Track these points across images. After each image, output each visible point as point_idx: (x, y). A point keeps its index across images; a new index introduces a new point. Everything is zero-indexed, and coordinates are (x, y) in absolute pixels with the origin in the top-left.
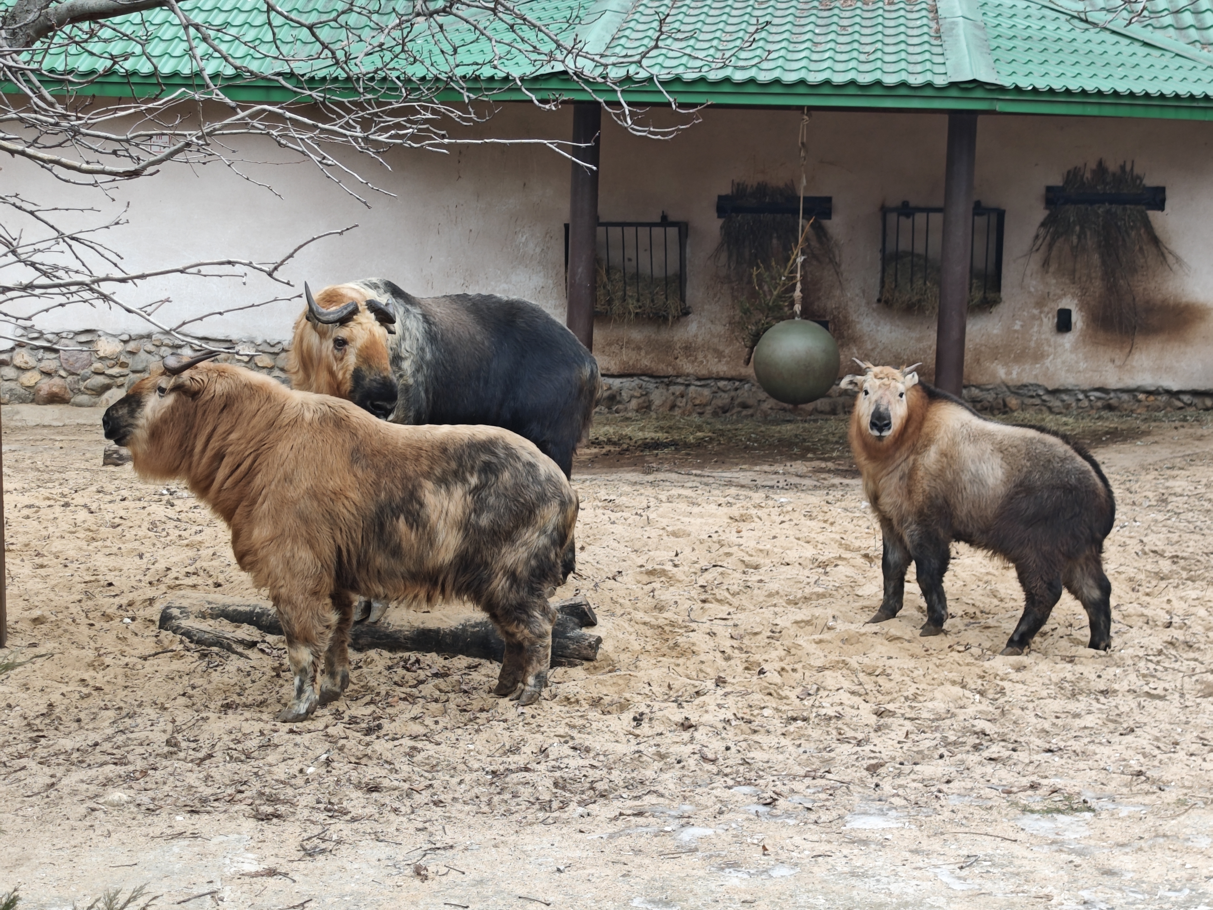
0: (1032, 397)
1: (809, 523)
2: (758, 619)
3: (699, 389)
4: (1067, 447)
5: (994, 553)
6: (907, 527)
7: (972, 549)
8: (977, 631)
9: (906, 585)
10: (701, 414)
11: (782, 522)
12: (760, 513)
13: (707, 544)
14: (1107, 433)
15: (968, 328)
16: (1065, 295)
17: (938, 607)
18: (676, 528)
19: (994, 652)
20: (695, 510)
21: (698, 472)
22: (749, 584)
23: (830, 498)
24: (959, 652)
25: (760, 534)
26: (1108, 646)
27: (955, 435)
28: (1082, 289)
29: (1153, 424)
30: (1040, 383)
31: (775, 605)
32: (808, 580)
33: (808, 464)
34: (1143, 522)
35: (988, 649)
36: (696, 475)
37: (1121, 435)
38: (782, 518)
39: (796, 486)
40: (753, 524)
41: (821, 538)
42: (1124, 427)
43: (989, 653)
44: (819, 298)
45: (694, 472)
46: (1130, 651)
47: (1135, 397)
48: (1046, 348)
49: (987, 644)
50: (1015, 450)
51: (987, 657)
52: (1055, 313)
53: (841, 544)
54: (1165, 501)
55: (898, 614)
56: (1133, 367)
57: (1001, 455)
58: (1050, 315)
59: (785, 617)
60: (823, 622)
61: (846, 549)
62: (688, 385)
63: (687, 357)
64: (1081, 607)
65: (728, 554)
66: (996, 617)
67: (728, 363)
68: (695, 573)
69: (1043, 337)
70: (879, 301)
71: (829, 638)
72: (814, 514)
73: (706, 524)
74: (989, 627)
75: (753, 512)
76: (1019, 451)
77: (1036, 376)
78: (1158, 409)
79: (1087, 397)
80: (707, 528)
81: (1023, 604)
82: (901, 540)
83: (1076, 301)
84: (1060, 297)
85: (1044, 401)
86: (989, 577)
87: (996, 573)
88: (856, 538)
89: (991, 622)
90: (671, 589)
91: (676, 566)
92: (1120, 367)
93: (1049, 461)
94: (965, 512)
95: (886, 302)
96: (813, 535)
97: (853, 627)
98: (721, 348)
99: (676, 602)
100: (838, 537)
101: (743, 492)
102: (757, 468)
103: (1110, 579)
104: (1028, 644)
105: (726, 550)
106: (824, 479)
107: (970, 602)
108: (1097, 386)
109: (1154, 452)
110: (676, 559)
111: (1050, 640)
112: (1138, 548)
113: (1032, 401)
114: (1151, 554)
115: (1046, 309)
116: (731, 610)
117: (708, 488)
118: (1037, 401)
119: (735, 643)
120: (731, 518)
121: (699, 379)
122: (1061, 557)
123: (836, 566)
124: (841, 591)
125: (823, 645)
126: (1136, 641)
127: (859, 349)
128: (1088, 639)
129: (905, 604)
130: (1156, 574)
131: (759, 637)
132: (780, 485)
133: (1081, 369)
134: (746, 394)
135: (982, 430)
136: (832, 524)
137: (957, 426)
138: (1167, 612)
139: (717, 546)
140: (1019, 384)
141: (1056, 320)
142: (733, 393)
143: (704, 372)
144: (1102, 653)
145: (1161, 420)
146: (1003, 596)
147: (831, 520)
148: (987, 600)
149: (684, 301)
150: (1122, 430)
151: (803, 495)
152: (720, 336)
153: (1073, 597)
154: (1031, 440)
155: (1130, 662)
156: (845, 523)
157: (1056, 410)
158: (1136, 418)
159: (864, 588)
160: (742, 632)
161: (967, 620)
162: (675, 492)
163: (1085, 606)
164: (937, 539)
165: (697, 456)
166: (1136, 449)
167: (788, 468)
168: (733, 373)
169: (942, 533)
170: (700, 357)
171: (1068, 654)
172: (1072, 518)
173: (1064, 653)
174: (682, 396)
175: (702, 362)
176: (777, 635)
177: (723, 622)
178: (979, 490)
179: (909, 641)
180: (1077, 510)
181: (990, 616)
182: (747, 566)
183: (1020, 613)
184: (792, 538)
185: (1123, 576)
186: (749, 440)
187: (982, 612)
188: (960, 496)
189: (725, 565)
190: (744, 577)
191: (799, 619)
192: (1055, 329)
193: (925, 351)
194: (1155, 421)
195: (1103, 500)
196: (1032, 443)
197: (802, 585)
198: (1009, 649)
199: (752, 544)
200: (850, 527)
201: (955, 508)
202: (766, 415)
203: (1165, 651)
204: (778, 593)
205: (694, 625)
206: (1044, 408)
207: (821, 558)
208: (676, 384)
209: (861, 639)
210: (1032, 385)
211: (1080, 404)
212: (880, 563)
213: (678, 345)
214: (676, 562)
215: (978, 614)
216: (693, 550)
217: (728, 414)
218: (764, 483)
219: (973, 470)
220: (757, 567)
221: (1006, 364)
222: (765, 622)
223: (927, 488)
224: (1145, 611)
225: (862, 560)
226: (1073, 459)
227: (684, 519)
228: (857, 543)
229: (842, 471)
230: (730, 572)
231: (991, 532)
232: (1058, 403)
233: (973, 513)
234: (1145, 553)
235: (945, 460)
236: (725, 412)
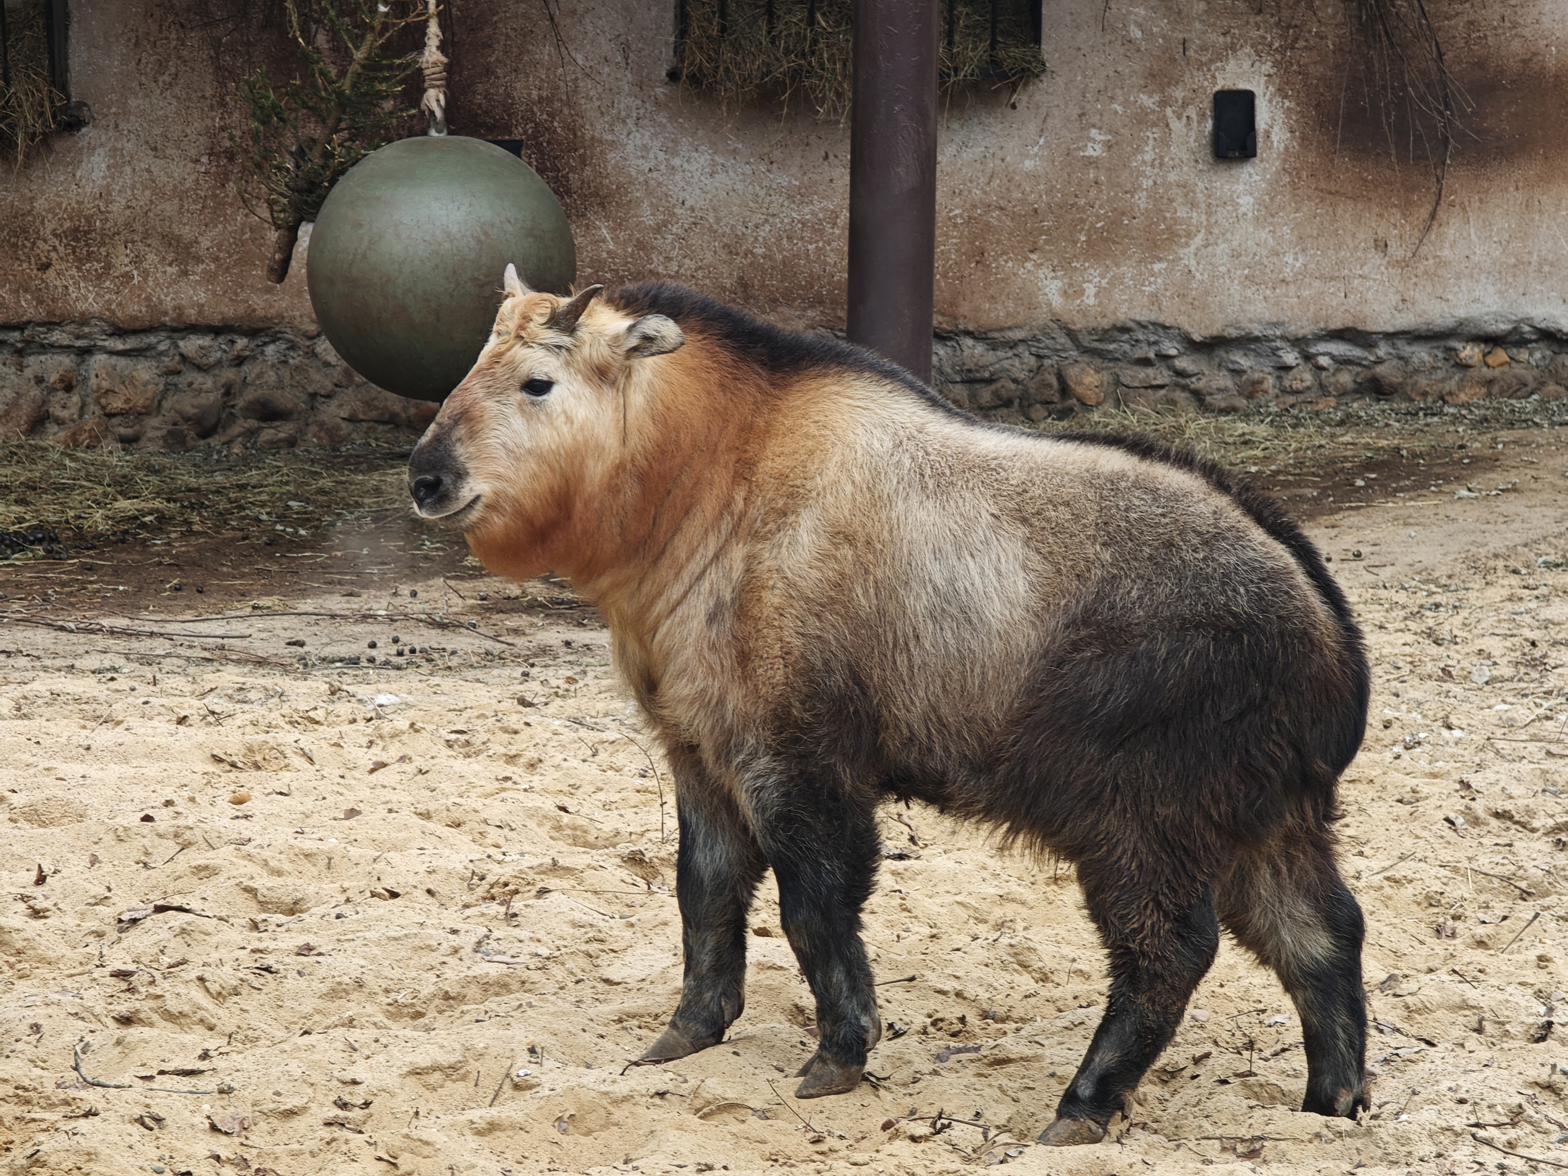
0: (1145, 362)
1: (461, 765)
2: (295, 1069)
3: (122, 362)
4: (1222, 501)
5: (1014, 831)
6: (745, 766)
7: (948, 823)
8: (968, 1075)
9: (753, 942)
10: (128, 442)
11: (381, 765)
12: (306, 741)
13: (138, 843)
14: (1369, 465)
15: (945, 156)
16: (1233, 48)
17: (849, 1006)
18: (38, 796)
19: (1022, 1135)
20: (104, 737)
21: (121, 622)
22: (270, 960)
23: (532, 689)
24: (914, 1139)
25: (309, 804)
26: (1362, 1101)
27: (876, 473)
28: (1284, 27)
29: (1505, 435)
30: (1166, 319)
31: (350, 1023)
32: (455, 940)
33: (465, 586)
34: (1471, 729)
35: (1002, 1129)
36: (112, 632)
37: (1411, 470)
38: (376, 754)
39: (427, 655)
40: (286, 776)
41: (496, 811)
42: (1420, 445)
43: (1004, 1138)
44: (488, 71)
45: (106, 622)
46: (1427, 1116)
47: (1451, 351)
48: (1182, 213)
49: (998, 1113)
50: (1064, 514)
51: (999, 1152)
52: (1207, 104)
53: (559, 828)
54: (1538, 664)
55: (730, 1033)
56: (1442, 263)
57: (1022, 531)
58: (1192, 111)
59: (381, 1058)
60: (497, 1069)
61: (575, 841)
62: (85, 352)
63: (80, 261)
64: (1277, 988)
65: (205, 872)
66: (1027, 1029)
67: (209, 278)
68: (100, 935)
69: (1172, 177)
70: (673, 76)
71: (519, 1117)
72: (477, 740)
73: (135, 781)
74: (1007, 1061)
75: (287, 737)
76: (1077, 517)
77: (1155, 298)
78: (1520, 389)
79: (1308, 357)
80: (138, 793)
81: (1104, 985)
82: (730, 804)
83: (1267, 67)
84: (1220, 56)
85: (1181, 374)
86: (1009, 910)
87: (1028, 894)
88: (606, 806)
89: (1012, 1046)
90: (21, 986)
91: (37, 914)
92: (1403, 264)
93: (1169, 545)
94: (919, 707)
95: (695, 80)
96: (472, 802)
97: (590, 1077)
98: (186, 232)
99: (36, 1028)
100: (549, 805)
101: (260, 680)
102: (307, 605)
103: (1365, 902)
104: (1121, 1106)
105: (197, 857)
106: (516, 632)
107: (949, 985)
108: (1336, 324)
109: (1507, 520)
110: (38, 892)
111: (1189, 1092)
112: (1454, 806)
113: (1144, 374)
114: (1494, 823)
115: (1179, 94)
116: (212, 1043)
117: (148, 672)
118: (1160, 375)
119: (225, 1147)
120: (217, 759)
121: (119, 332)
122: (1211, 837)
123: (543, 892)
124: (557, 972)
125: (500, 1140)
126: (1445, 1084)
127: (618, 225)
128: (1300, 1086)
129: (749, 999)
130: (1507, 879)
131: (299, 1124)
132: (379, 655)
133: (1288, 272)
134: (271, 377)
135: (961, 454)
136: (532, 766)
137: (882, 443)
138: (1538, 994)
139: (172, 846)
140: (1105, 323)
141: (1209, 125)
142: (229, 374)
143: (135, 309)
144: (1344, 1123)
145: (1529, 423)
146: (1049, 964)
147: (532, 754)
148: (1001, 979)
149: (64, 87)
150: (1415, 455)
151: (447, 683)
152: (181, 194)
153: (1251, 956)
154: (1114, 480)
155: (1427, 1148)
156: (574, 763)
157: (1219, 401)
158: (1456, 419)
159: (628, 957)
160: (246, 1111)
161: (939, 1042)
162: (42, 685)
163: (1289, 986)
164: (834, 796)
165: (117, 573)
166: (1454, 510)
167: (404, 600)
168: (228, 311)
169: (847, 777)
170: (122, 260)
171: (1243, 1132)
172: (1241, 715)
173: (1231, 1130)
174: (69, 388)
175: (128, 276)
176: (356, 1114)
177: (186, 1083)
178: (962, 640)
179: (764, 1115)
180: (1256, 689)
181: (1010, 1026)
182: (263, 905)
183: (1096, 1015)
184: (406, 815)
185: (1409, 890)
186: (282, 518)
187: (985, 1015)
188: (901, 660)
189: (195, 904)
190: (254, 940)
191: (423, 1061)
192: (1206, 153)
193: (819, 231)
194: (1511, 425)
195: (1332, 659)
196: (1115, 490)
197: (434, 959)
198: (1067, 1124)
199: (283, 835)
200: (590, 773)
201: (889, 696)
202: (335, 439)
203: (1530, 1111)
204: (360, 984)
205: (91, 1097)
206: (1181, 396)
207: (496, 872)
208: (46, 348)
209: (618, 1114)
210: (1142, 326)
211: (1289, 381)
212: (671, 876)
213: (50, 226)
214: (40, 904)
215: (973, 1020)
216: (94, 861)
217: (215, 441)
218: (329, 651)
219: (940, 581)
220: (294, 909)
221: (1064, 265)
222: (317, 1077)
223: (797, 642)
224: (1472, 994)
225: (624, 873)
226: (1240, 536)
227: (64, 768)
228: (609, 823)
229: (571, 604)
230: (210, 925)
231: (1003, 769)
232: (1223, 380)
233: (945, 711)
234: (1476, 821)
235: (847, 552)
236: (206, 433)
